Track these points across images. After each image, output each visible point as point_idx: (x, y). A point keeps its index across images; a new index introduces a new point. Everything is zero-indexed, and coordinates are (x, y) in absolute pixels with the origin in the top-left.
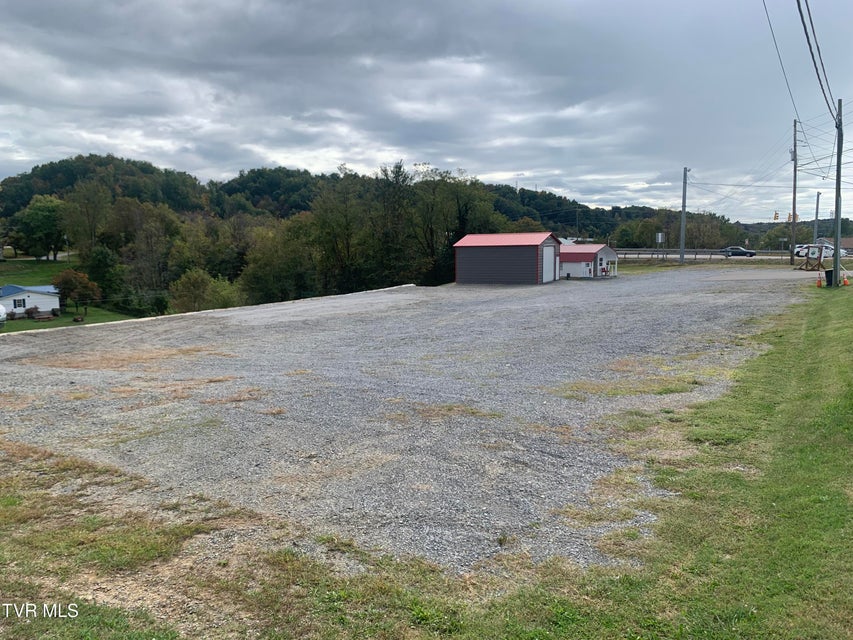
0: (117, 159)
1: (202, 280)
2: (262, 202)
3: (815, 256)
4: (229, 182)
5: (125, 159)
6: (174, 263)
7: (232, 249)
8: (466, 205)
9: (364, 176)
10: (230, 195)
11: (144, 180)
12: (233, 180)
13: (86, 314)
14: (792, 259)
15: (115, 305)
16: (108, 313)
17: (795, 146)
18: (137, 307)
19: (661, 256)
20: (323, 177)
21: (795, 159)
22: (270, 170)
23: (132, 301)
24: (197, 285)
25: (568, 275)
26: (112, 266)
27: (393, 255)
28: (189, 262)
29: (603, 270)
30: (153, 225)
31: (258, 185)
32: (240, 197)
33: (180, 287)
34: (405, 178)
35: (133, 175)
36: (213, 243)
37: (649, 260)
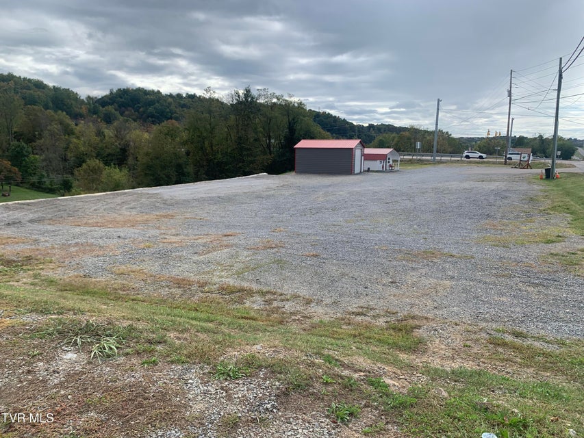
0: (15, 77)
1: (99, 167)
2: (127, 113)
3: (526, 159)
4: (102, 98)
5: (22, 77)
6: (72, 155)
7: (116, 146)
8: (293, 119)
9: (200, 96)
10: (103, 107)
11: (38, 93)
12: (105, 96)
13: (10, 190)
14: (506, 161)
15: (31, 184)
16: (27, 190)
17: (511, 87)
18: (50, 186)
19: (418, 157)
20: (171, 96)
21: (510, 95)
22: (132, 90)
23: (45, 182)
24: (95, 171)
25: (369, 168)
26: (27, 156)
27: (245, 153)
28: (83, 154)
29: (390, 166)
30: (55, 127)
31: (123, 100)
32: (110, 108)
33: (82, 172)
34: (253, 98)
35: (29, 88)
36: (101, 141)
37: (410, 160)
